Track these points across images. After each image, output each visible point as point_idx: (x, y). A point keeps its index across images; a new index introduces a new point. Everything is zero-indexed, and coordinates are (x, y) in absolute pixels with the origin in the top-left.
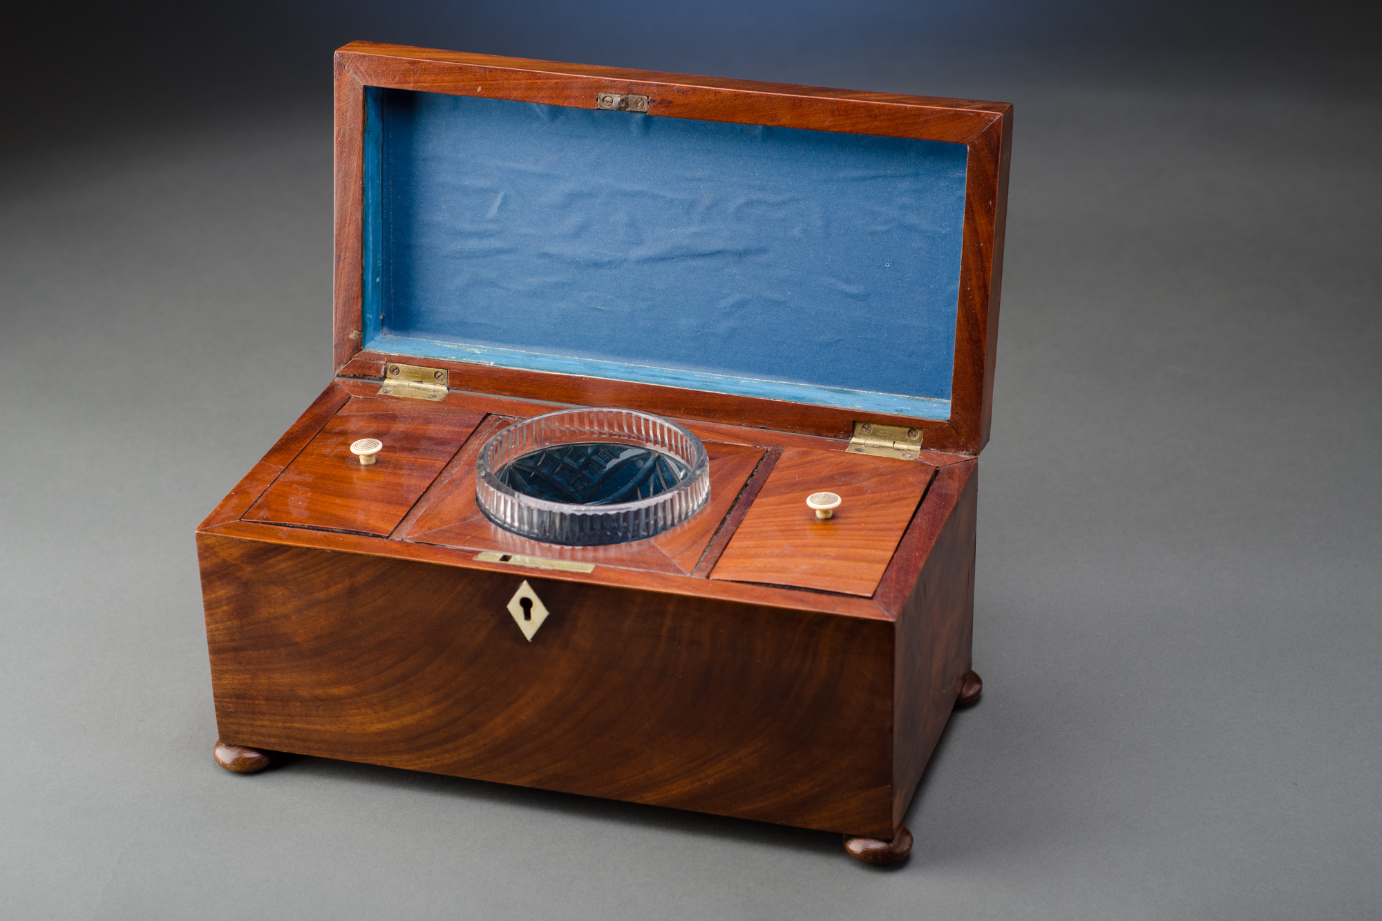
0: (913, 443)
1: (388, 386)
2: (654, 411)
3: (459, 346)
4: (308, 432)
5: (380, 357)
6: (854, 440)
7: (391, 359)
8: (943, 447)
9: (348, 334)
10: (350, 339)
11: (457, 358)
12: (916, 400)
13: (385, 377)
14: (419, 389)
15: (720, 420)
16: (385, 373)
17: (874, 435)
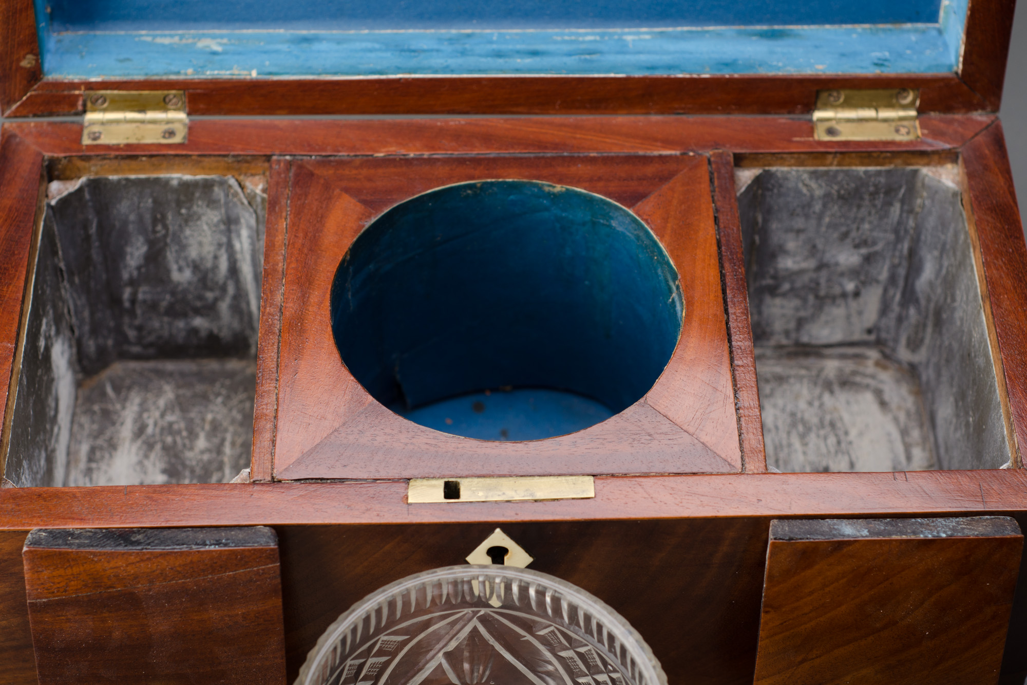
0: (905, 107)
1: (93, 123)
2: (515, 109)
3: (182, 37)
4: (14, 254)
5: (73, 86)
6: (818, 115)
7: (90, 86)
8: (948, 109)
9: (19, 60)
10: (22, 68)
11: (196, 72)
12: (884, 30)
13: (84, 111)
14: (143, 122)
15: (615, 111)
16: (84, 105)
17: (849, 104)
